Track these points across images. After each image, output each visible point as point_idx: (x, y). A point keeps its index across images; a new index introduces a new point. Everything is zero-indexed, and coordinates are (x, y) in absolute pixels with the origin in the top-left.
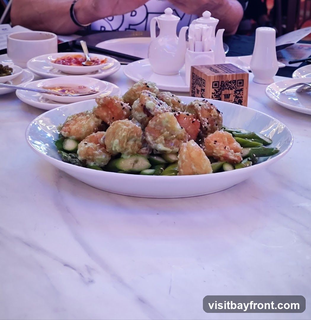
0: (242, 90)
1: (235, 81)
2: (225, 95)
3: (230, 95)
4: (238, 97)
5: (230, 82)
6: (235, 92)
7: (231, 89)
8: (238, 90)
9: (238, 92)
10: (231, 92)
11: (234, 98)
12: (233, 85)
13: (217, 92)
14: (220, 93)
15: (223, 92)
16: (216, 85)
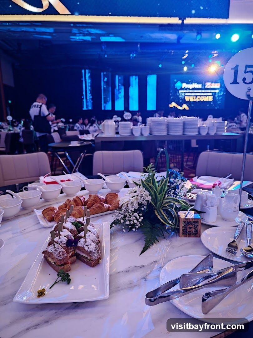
0: (197, 226)
1: (194, 222)
2: (189, 228)
3: (191, 228)
4: (196, 229)
5: (192, 222)
6: (194, 227)
7: (192, 225)
8: (196, 226)
9: (196, 227)
10: (192, 226)
11: (194, 229)
12: (193, 223)
13: (185, 226)
14: (186, 226)
15: (188, 226)
16: (184, 223)
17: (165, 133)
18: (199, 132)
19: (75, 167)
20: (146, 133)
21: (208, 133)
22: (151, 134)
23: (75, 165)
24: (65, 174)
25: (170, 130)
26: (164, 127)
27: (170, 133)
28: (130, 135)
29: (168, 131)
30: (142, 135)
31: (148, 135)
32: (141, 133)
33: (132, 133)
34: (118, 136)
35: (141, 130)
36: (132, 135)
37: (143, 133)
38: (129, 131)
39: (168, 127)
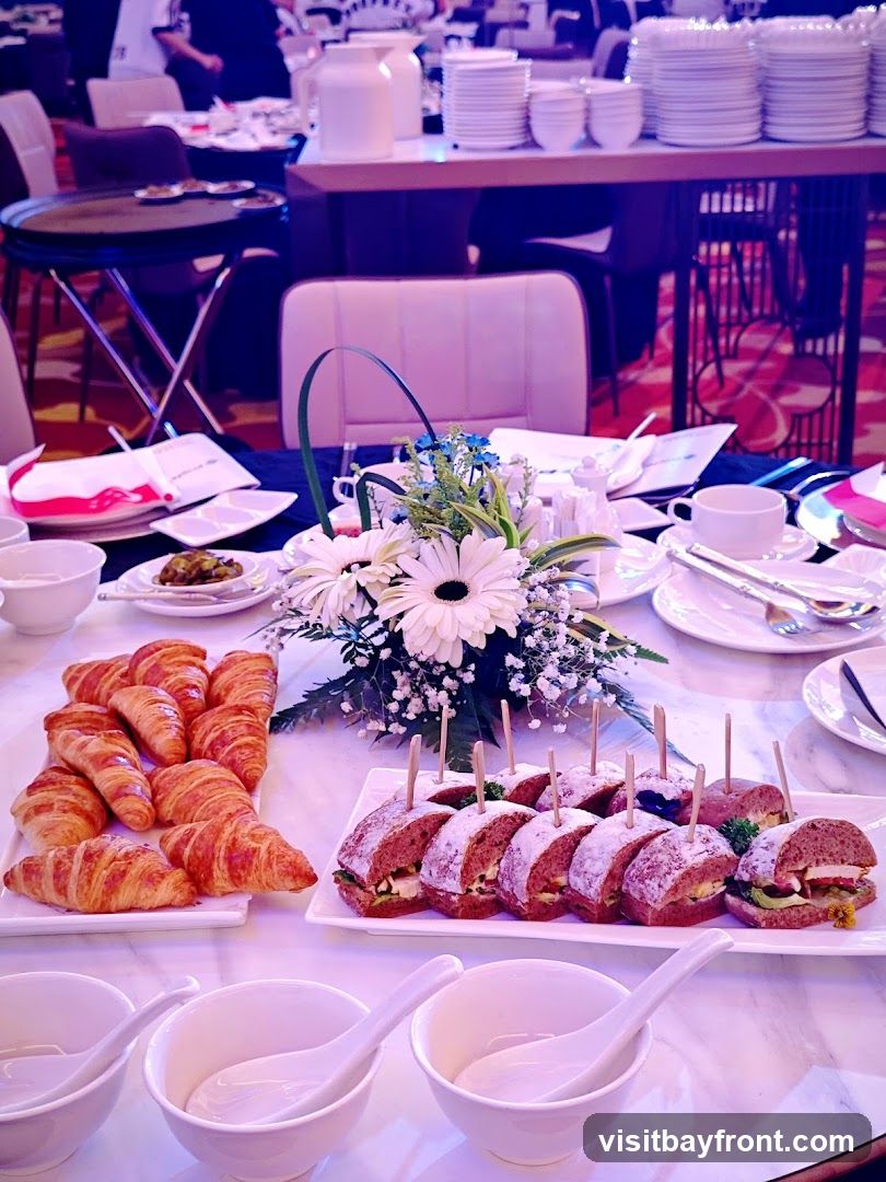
17: (748, 131)
19: (178, 368)
20: (619, 136)
22: (647, 135)
23: (177, 359)
24: (119, 449)
25: (773, 107)
26: (739, 90)
27: (774, 131)
28: (512, 148)
29: (764, 112)
30: (591, 141)
31: (633, 145)
32: (587, 128)
33: (528, 129)
34: (435, 151)
35: (588, 111)
36: (524, 146)
37: (599, 133)
38: (512, 118)
39: (765, 89)
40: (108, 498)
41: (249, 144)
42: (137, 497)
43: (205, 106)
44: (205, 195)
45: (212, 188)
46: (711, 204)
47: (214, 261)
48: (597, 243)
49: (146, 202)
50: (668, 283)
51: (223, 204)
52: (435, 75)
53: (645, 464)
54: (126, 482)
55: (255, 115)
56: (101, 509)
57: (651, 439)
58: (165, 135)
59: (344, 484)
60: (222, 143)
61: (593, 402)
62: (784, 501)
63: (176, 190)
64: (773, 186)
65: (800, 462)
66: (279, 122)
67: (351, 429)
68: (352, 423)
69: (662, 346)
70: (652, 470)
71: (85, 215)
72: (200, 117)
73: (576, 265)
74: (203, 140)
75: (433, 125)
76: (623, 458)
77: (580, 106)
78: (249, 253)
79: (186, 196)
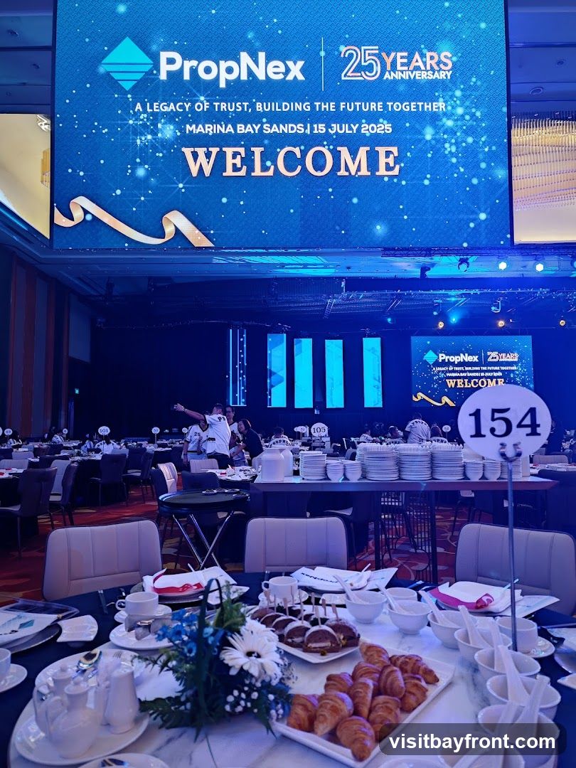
17: (395, 476)
18: (464, 474)
19: (210, 549)
20: (355, 477)
21: (483, 477)
22: (364, 477)
23: (210, 546)
24: (191, 571)
25: (402, 469)
26: (391, 464)
27: (404, 477)
28: (321, 480)
29: (399, 471)
30: (346, 478)
31: (359, 480)
32: (344, 475)
33: (326, 474)
34: (297, 480)
35: (345, 469)
36: (325, 479)
37: (349, 476)
38: (321, 470)
39: (400, 464)
40: (186, 587)
41: (239, 479)
42: (196, 587)
43: (225, 467)
44: (224, 493)
45: (226, 491)
46: (385, 501)
47: (225, 514)
48: (348, 512)
49: (206, 495)
50: (372, 526)
51: (229, 495)
52: (298, 460)
53: (368, 581)
54: (193, 583)
55: (241, 471)
56: (183, 591)
57: (369, 571)
58: (214, 475)
59: (266, 584)
60: (230, 478)
61: (349, 560)
62: (416, 594)
63: (215, 491)
64: (404, 493)
65: (420, 582)
66: (248, 473)
67: (267, 567)
68: (268, 566)
69: (370, 548)
70: (370, 582)
71: (185, 498)
72: (224, 471)
73: (342, 517)
74: (224, 478)
75: (296, 473)
76: (361, 578)
77: (342, 467)
78: (236, 513)
79: (218, 493)
